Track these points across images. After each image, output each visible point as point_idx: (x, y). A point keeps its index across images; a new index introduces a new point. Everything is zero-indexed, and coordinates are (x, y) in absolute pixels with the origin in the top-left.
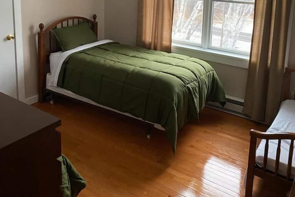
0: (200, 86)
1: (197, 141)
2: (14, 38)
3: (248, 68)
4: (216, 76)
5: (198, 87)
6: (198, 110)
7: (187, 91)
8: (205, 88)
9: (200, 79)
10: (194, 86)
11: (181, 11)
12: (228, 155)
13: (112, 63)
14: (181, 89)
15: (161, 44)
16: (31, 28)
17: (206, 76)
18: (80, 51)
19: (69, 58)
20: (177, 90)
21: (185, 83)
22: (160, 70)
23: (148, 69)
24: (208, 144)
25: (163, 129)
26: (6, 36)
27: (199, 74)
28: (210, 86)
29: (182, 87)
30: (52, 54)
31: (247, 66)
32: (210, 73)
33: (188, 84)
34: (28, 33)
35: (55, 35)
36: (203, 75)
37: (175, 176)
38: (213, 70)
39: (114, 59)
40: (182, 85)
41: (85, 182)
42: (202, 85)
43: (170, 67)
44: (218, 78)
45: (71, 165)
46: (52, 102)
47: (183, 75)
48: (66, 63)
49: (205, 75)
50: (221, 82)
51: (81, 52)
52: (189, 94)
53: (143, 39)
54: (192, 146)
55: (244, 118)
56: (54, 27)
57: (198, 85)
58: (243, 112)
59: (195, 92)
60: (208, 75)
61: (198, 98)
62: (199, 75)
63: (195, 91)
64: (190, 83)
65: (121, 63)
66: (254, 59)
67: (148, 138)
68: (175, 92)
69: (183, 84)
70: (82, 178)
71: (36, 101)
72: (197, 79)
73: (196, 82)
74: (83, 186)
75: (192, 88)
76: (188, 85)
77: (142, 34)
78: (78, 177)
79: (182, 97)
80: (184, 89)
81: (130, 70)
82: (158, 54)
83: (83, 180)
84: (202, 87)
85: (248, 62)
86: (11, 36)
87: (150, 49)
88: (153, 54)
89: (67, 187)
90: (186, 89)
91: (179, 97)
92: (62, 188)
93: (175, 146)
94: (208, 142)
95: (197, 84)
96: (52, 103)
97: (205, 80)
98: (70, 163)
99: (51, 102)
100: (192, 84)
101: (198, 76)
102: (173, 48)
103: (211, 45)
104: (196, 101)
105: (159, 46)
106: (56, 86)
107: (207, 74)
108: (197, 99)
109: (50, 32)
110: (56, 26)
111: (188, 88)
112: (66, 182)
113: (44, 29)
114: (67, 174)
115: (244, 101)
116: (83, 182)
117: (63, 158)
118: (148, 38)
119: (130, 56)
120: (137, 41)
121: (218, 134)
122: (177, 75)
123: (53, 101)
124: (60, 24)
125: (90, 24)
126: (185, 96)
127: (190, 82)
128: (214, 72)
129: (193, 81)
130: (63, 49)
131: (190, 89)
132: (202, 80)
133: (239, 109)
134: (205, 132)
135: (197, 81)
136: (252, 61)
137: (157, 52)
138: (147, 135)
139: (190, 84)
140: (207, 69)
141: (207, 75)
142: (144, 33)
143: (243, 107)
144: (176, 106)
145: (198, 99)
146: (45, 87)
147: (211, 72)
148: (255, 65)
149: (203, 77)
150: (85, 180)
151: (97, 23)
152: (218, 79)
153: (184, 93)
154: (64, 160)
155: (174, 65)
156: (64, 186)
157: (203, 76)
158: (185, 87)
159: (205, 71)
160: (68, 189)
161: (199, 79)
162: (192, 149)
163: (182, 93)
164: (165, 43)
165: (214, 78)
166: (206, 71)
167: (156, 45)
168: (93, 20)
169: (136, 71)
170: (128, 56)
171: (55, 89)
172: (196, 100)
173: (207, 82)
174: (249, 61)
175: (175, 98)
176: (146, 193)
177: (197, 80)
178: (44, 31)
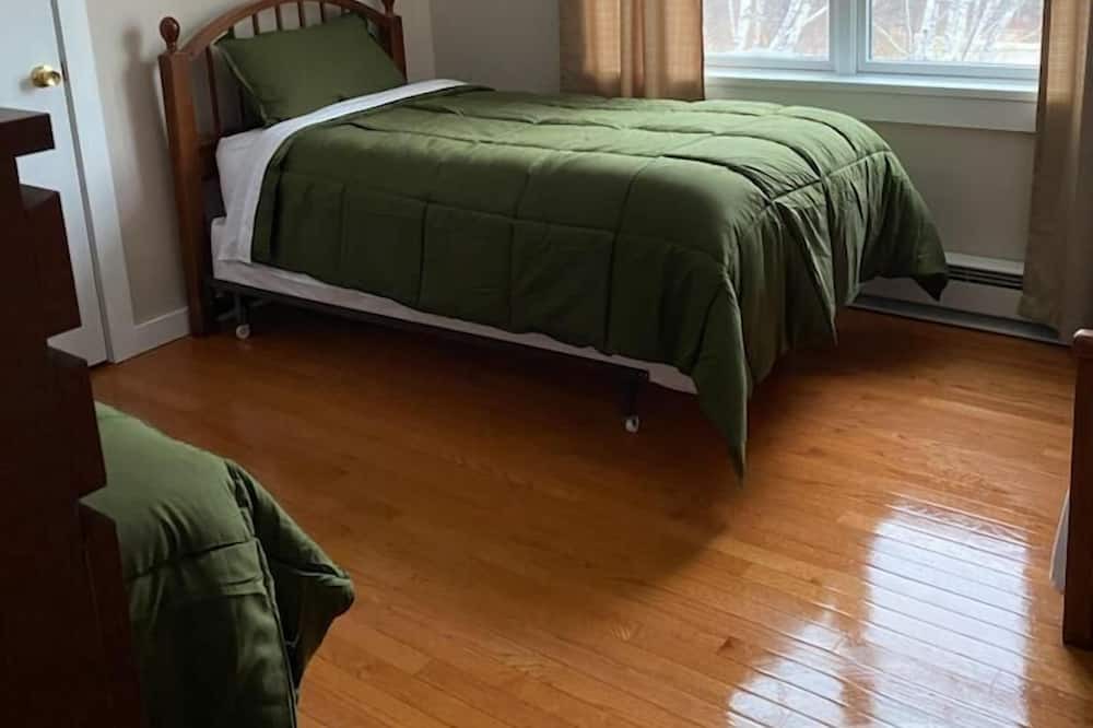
0: (836, 207)
1: (838, 431)
2: (64, 75)
3: (1032, 128)
4: (897, 170)
5: (824, 209)
6: (832, 308)
7: (777, 220)
8: (857, 215)
9: (831, 178)
10: (808, 206)
11: (742, 13)
12: (973, 474)
13: (460, 148)
14: (753, 215)
15: (663, 77)
16: (132, 39)
17: (856, 169)
18: (333, 120)
19: (291, 147)
20: (733, 215)
21: (765, 191)
22: (658, 152)
23: (611, 152)
24: (883, 441)
25: (685, 384)
26: (28, 72)
27: (830, 160)
28: (874, 209)
29: (753, 204)
30: (223, 140)
31: (1027, 120)
32: (873, 160)
33: (779, 195)
34: (118, 59)
35: (231, 62)
36: (843, 166)
37: (748, 564)
38: (885, 150)
39: (467, 137)
40: (754, 197)
41: (347, 582)
42: (841, 204)
43: (699, 140)
44: (906, 177)
45: (274, 509)
46: (243, 332)
47: (758, 161)
48: (280, 166)
49: (855, 164)
50: (921, 194)
51: (334, 123)
52: (786, 234)
53: (588, 65)
54: (816, 452)
55: (1025, 339)
56: (224, 34)
57: (824, 203)
58: (1020, 313)
59: (816, 232)
60: (863, 166)
61: (826, 256)
62: (827, 162)
63: (812, 226)
64: (789, 191)
65: (499, 144)
66: (1057, 90)
67: (631, 433)
68: (727, 223)
69: (757, 195)
70: (330, 563)
71: (181, 330)
72: (817, 178)
73: (817, 190)
74: (340, 601)
75: (800, 212)
76: (779, 200)
77: (583, 47)
78: (314, 561)
79: (758, 245)
80: (764, 214)
81: (535, 164)
82: (650, 109)
83: (337, 575)
84: (841, 211)
85: (1032, 102)
86: (48, 69)
87: (619, 94)
88: (630, 110)
89: (257, 596)
90: (771, 213)
91: (743, 248)
92: (230, 597)
93: (743, 446)
94: (881, 434)
95: (821, 199)
96: (244, 336)
97: (855, 185)
98: (271, 499)
99: (239, 330)
100: (799, 196)
101: (823, 164)
102: (710, 86)
103: (870, 57)
104: (823, 268)
105: (652, 85)
106: (248, 260)
107: (862, 161)
108: (824, 259)
109: (208, 50)
110: (231, 30)
111: (783, 211)
112: (249, 575)
113: (181, 43)
114: (254, 541)
115: (1025, 270)
116: (337, 581)
117: (234, 477)
118: (607, 59)
119: (535, 122)
120: (563, 78)
121: (925, 401)
122: (727, 161)
123: (247, 326)
124: (249, 20)
125: (370, 24)
126: (771, 242)
127: (790, 188)
128: (891, 154)
129: (800, 187)
130: (264, 116)
131: (791, 213)
132: (843, 185)
133: (1006, 302)
134: (866, 397)
135: (819, 185)
136: (1049, 98)
137: (646, 103)
138: (625, 421)
139: (791, 194)
140: (859, 143)
141: (859, 166)
142: (588, 41)
143: (1019, 293)
144: (733, 282)
145: (828, 262)
146: (212, 273)
147: (875, 155)
148: (1064, 111)
149: (845, 172)
150: (346, 577)
151: (399, 19)
152: (910, 185)
153: (764, 228)
154: (238, 486)
155: (718, 131)
156: (246, 590)
157: (844, 169)
158: (769, 208)
159: (851, 148)
160: (264, 606)
161: (827, 179)
162: (815, 462)
163: (755, 229)
164: (679, 71)
165: (892, 177)
166: (854, 148)
167: (640, 82)
168: (382, 10)
169: (561, 161)
170: (529, 122)
171: (246, 276)
172: (822, 263)
173: (862, 195)
174: (1036, 99)
175: (726, 248)
176: (626, 635)
177: (817, 181)
178: (183, 50)
